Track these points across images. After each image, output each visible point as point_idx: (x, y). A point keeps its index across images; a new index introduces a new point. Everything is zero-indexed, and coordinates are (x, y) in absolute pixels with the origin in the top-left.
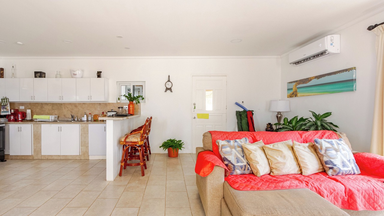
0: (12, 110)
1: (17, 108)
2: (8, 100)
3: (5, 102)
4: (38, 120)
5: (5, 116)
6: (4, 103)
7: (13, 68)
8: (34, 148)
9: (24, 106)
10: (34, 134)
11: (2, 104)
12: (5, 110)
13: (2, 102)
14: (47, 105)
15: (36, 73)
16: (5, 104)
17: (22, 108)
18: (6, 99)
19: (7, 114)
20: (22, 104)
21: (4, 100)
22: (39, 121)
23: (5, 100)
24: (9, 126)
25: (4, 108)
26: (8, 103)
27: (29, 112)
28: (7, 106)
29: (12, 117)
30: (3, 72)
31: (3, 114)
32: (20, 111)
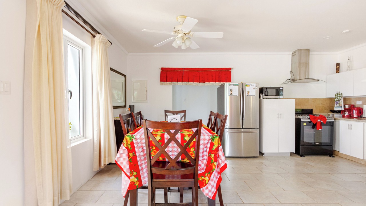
0: (346, 106)
1: (353, 103)
2: (341, 95)
3: (339, 97)
5: (339, 112)
6: (337, 98)
7: (349, 60)
9: (362, 101)
11: (336, 100)
12: (338, 105)
13: (336, 97)
16: (338, 99)
17: (358, 104)
18: (340, 94)
19: (340, 109)
20: (359, 98)
21: (338, 95)
23: (339, 95)
24: (339, 122)
25: (337, 103)
26: (341, 98)
28: (340, 101)
29: (347, 113)
30: (339, 67)
31: (336, 109)
32: (356, 107)
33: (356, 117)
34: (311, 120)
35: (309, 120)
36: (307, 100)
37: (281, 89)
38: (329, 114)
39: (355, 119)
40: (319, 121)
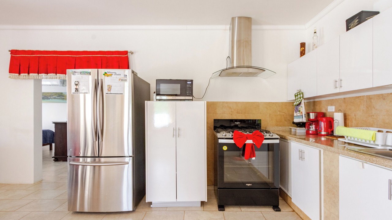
0: (311, 114)
2: (301, 95)
3: (299, 99)
4: (346, 141)
5: (301, 125)
6: (297, 101)
7: (315, 34)
8: (325, 213)
9: (335, 106)
11: (295, 103)
12: (298, 114)
13: (295, 99)
15: (349, 22)
16: (298, 103)
17: (331, 109)
18: (300, 94)
19: (301, 120)
20: (332, 101)
21: (297, 95)
22: (347, 143)
23: (299, 96)
25: (297, 110)
26: (302, 100)
27: (338, 117)
28: (301, 105)
29: (313, 128)
30: (303, 48)
31: (296, 120)
32: (328, 116)
33: (324, 135)
34: (234, 141)
35: (232, 141)
36: (256, 105)
37: (188, 83)
38: (291, 128)
40: (249, 142)
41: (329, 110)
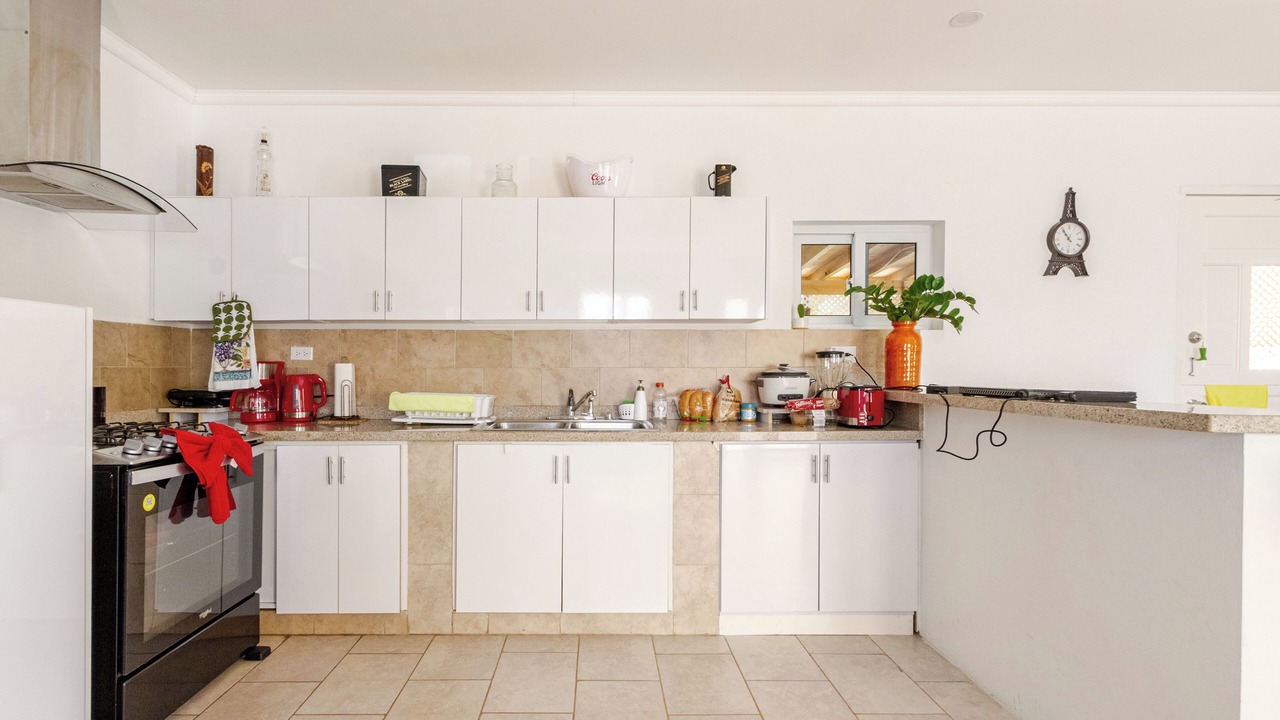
2: (246, 312)
3: (234, 323)
4: (409, 421)
6: (227, 329)
7: (264, 146)
8: (411, 574)
9: (315, 346)
10: (410, 498)
11: (221, 334)
12: (231, 365)
13: (218, 322)
14: (434, 340)
15: (389, 172)
16: (233, 333)
17: (301, 357)
18: (239, 308)
19: (244, 385)
20: (302, 333)
21: (228, 309)
22: (414, 425)
23: (234, 313)
24: (275, 451)
25: (225, 355)
26: (249, 326)
27: (343, 374)
28: (243, 342)
29: (259, 406)
30: (209, 165)
31: (217, 386)
33: (301, 421)
38: (168, 414)
39: (299, 429)
41: (293, 357)
